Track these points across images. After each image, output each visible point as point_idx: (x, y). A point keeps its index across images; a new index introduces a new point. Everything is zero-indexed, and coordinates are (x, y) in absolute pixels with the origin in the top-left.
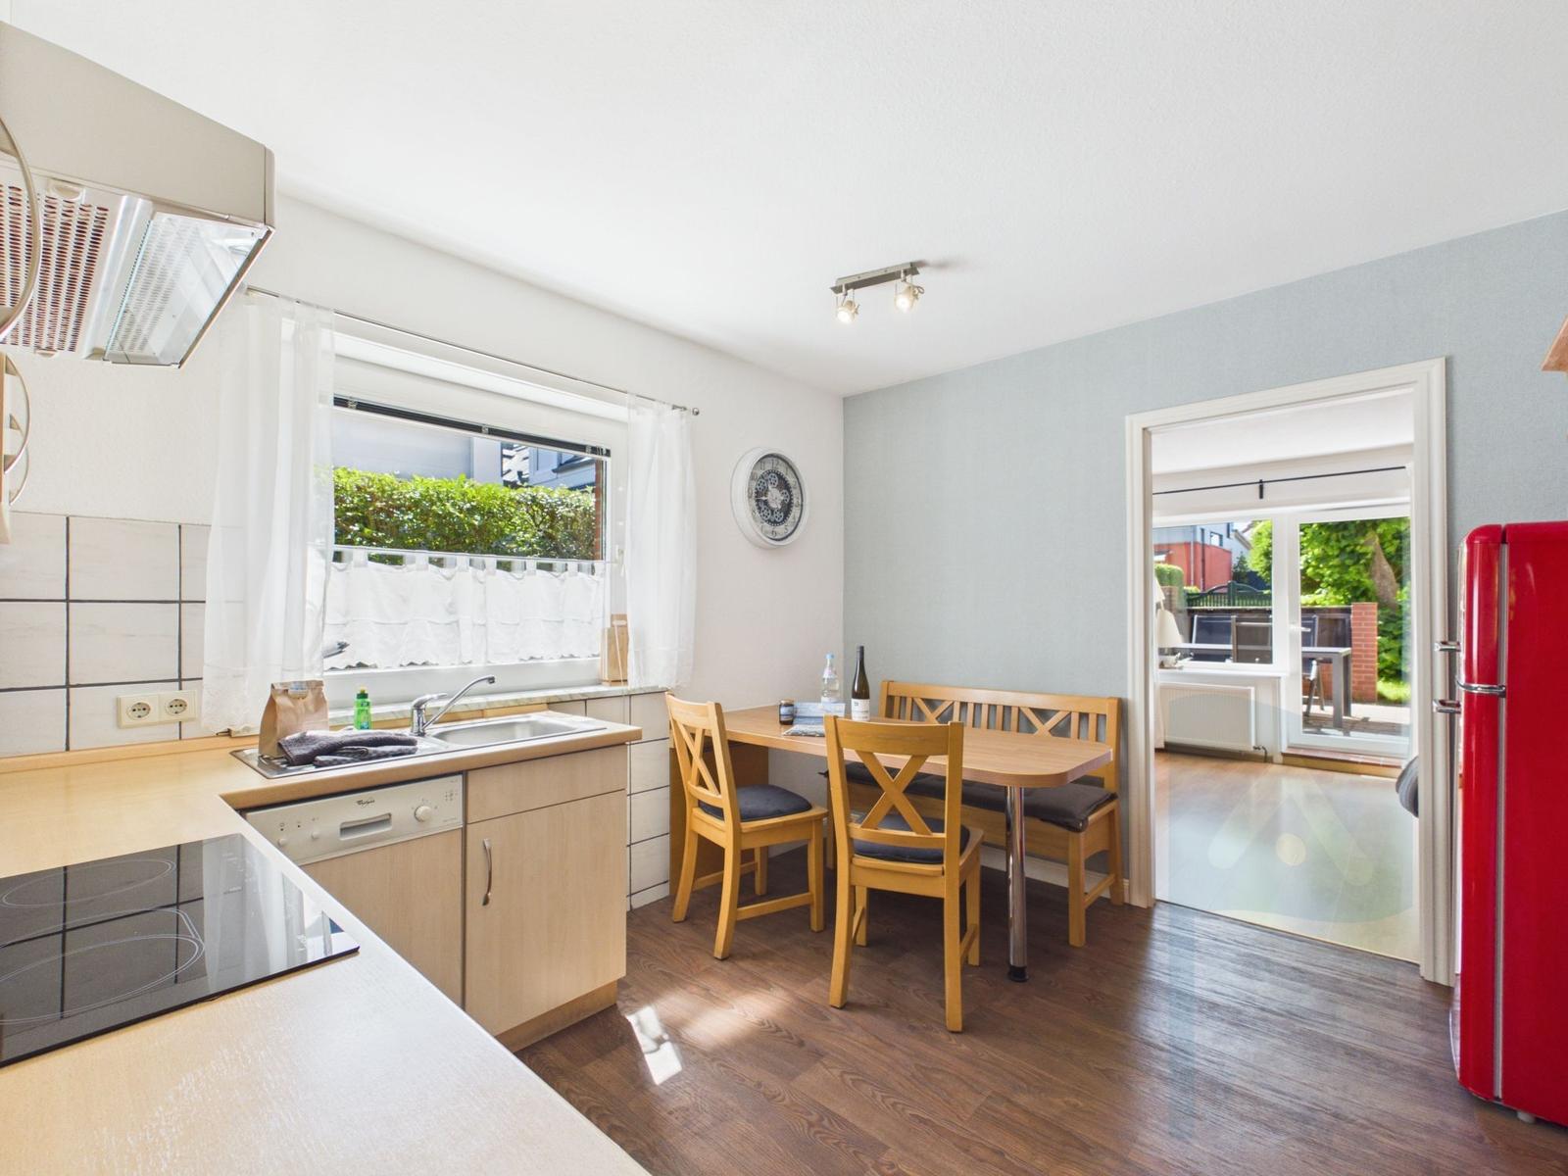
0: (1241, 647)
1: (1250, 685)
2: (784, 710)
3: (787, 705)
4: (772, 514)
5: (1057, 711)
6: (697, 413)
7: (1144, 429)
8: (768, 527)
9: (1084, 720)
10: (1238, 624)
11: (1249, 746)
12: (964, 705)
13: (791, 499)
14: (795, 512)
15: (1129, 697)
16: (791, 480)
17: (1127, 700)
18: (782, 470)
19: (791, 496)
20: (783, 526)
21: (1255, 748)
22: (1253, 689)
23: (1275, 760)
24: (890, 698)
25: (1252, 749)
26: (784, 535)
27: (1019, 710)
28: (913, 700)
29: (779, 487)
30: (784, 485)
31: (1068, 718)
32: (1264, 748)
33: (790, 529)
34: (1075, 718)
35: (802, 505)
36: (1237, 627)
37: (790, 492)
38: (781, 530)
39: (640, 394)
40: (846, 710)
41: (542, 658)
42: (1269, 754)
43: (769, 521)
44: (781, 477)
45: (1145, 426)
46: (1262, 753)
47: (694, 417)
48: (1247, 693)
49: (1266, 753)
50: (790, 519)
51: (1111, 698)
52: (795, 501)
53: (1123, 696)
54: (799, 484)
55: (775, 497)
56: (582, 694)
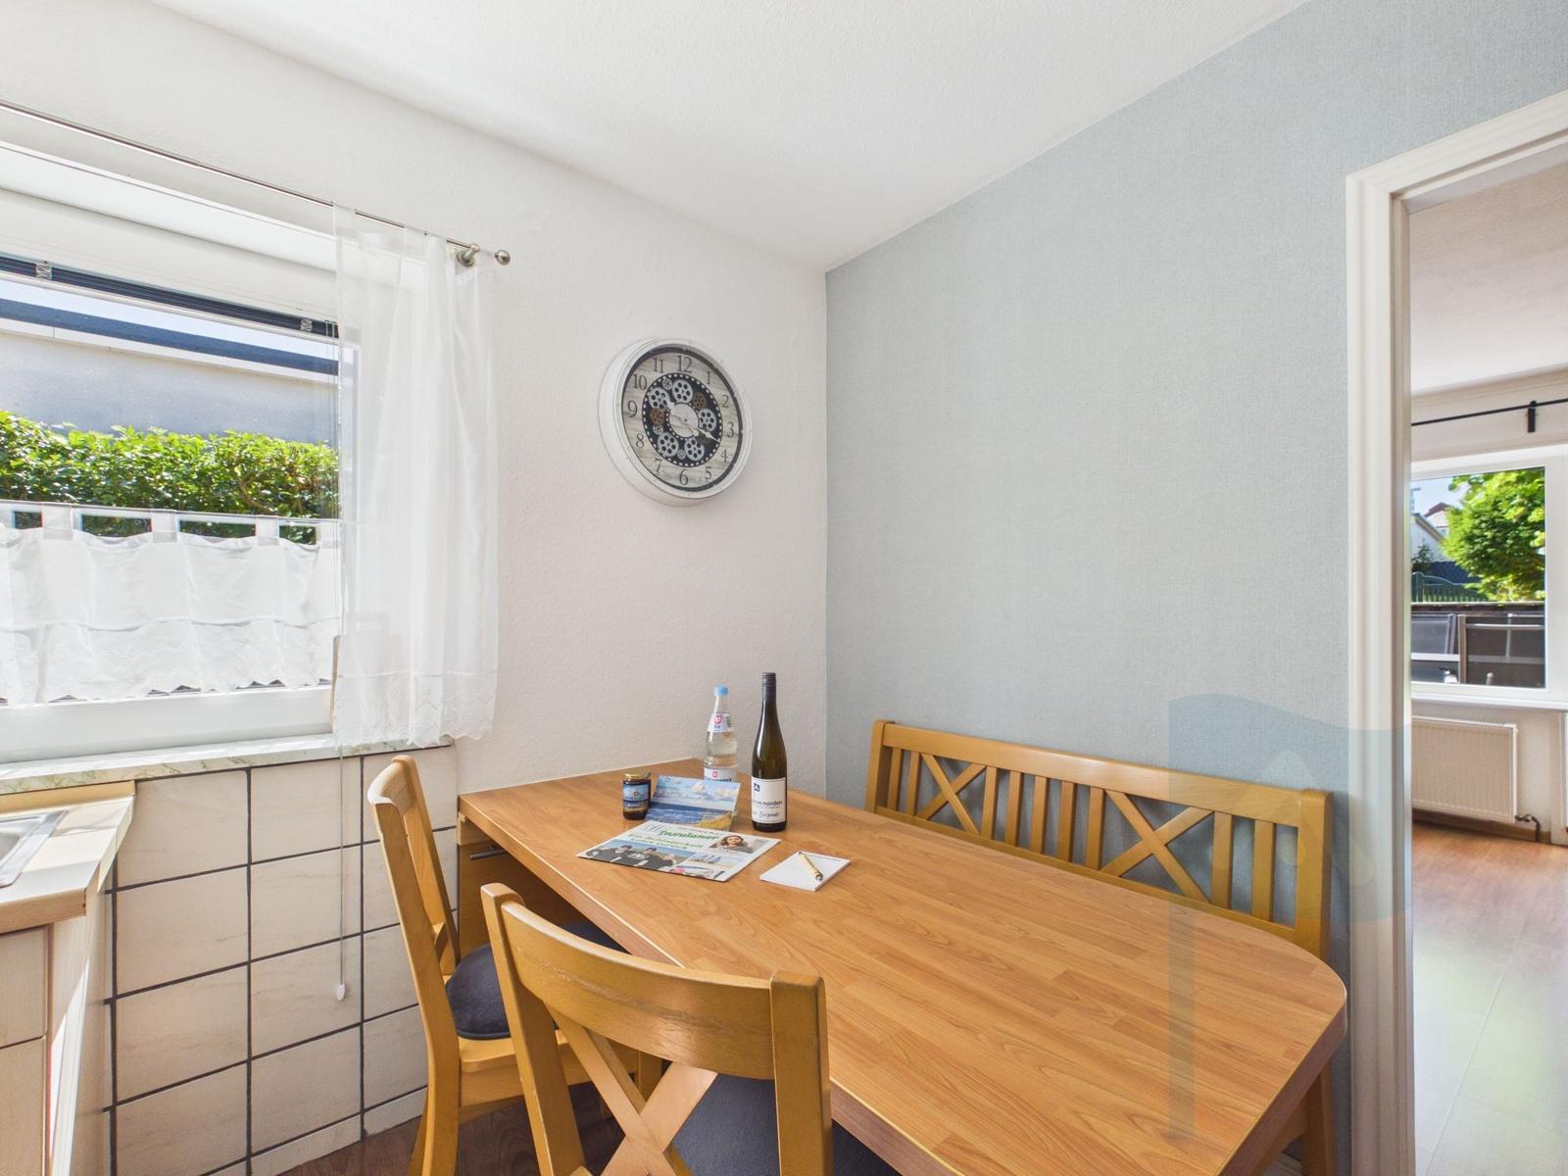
0: (1473, 658)
1: (1510, 722)
2: (628, 792)
3: (635, 783)
4: (682, 447)
5: (1187, 807)
6: (506, 260)
7: (1394, 196)
8: (671, 469)
9: (1242, 832)
10: (1470, 625)
11: (1507, 816)
12: (1002, 773)
13: (719, 425)
14: (727, 445)
15: (1353, 790)
16: (717, 392)
17: (1346, 798)
18: (699, 374)
19: (719, 418)
20: (702, 468)
21: (1518, 818)
22: (1514, 726)
23: (1554, 839)
24: (886, 752)
25: (1514, 821)
26: (704, 483)
27: (1105, 794)
28: (921, 758)
29: (696, 405)
30: (703, 400)
31: (1208, 822)
32: (1534, 819)
33: (716, 474)
34: (1223, 826)
35: (740, 436)
36: (1467, 630)
37: (716, 412)
38: (697, 474)
39: (360, 209)
40: (739, 799)
41: (198, 690)
42: (1544, 829)
43: (675, 459)
44: (697, 387)
45: (1394, 188)
46: (1532, 826)
47: (500, 267)
48: (1508, 734)
49: (1538, 826)
50: (717, 456)
51: (1307, 791)
52: (726, 427)
53: (1335, 787)
54: (735, 400)
55: (685, 419)
56: (236, 760)
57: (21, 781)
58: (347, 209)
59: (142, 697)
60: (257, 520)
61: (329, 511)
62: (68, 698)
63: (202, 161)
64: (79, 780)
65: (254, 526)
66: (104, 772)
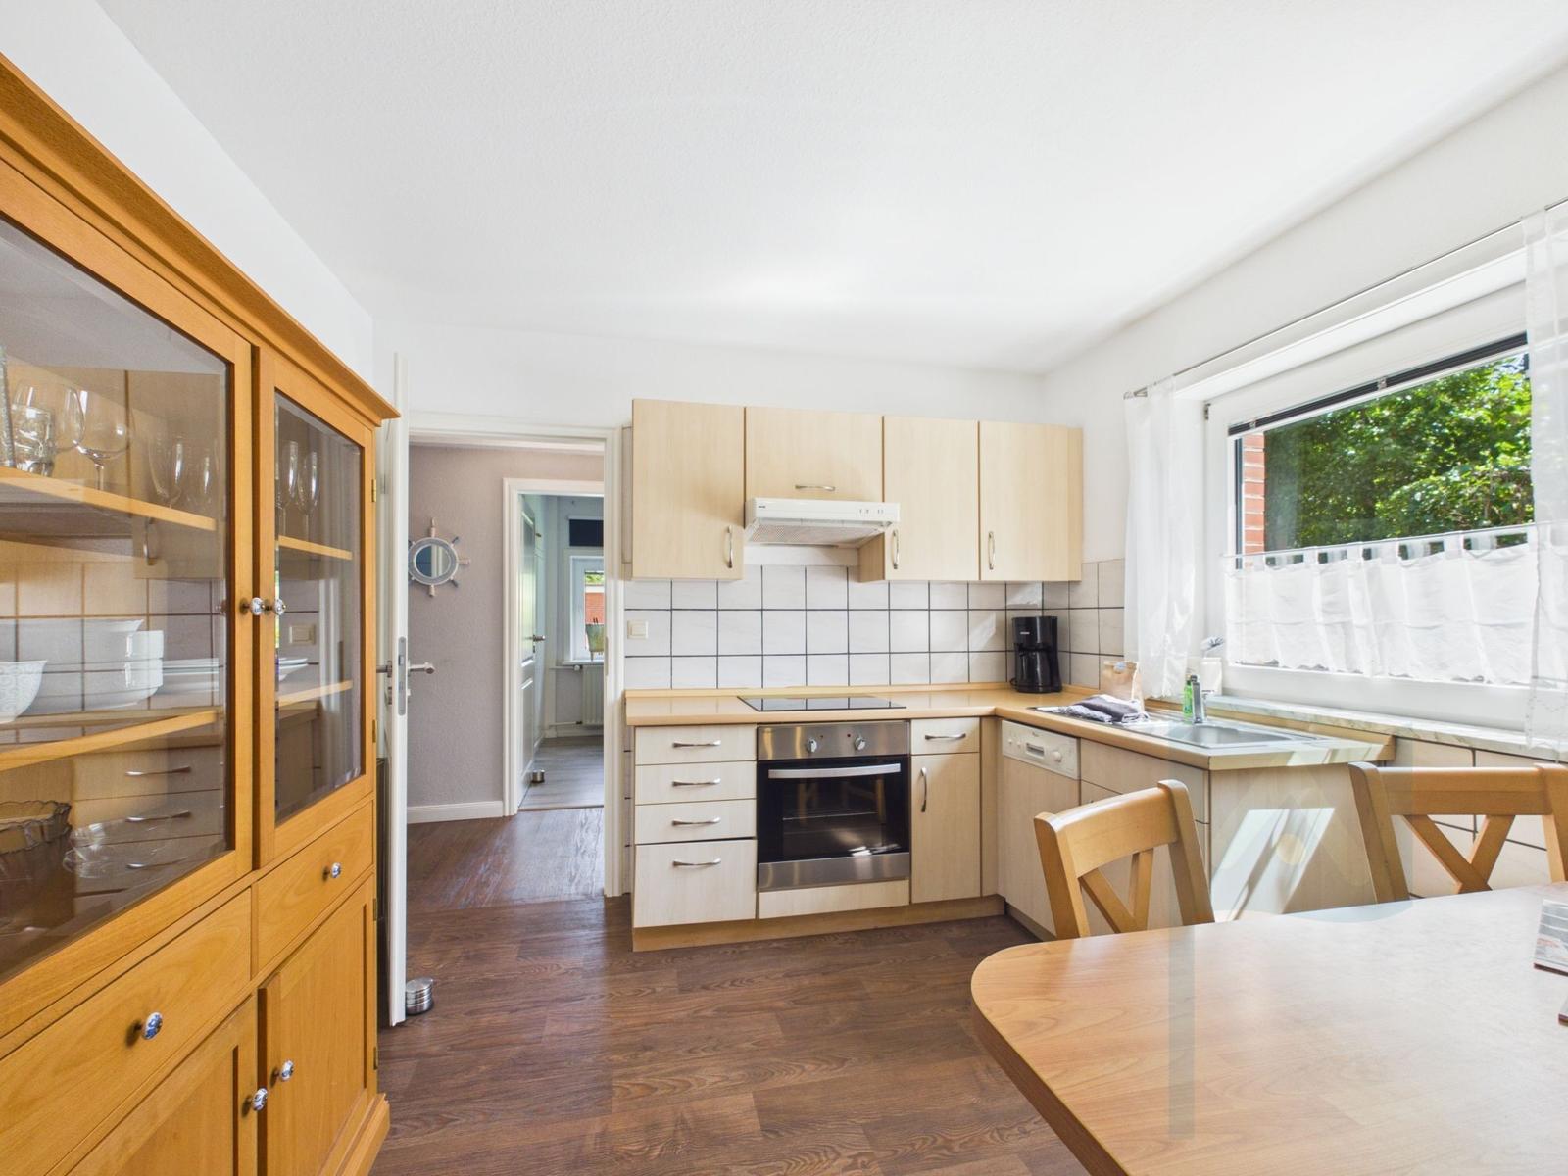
56: (1461, 738)
57: (1337, 720)
58: (1538, 211)
59: (1448, 681)
60: (1528, 528)
61: (1528, 517)
62: (1407, 676)
63: (1415, 264)
64: (1363, 727)
65: (1525, 535)
66: (1376, 725)
